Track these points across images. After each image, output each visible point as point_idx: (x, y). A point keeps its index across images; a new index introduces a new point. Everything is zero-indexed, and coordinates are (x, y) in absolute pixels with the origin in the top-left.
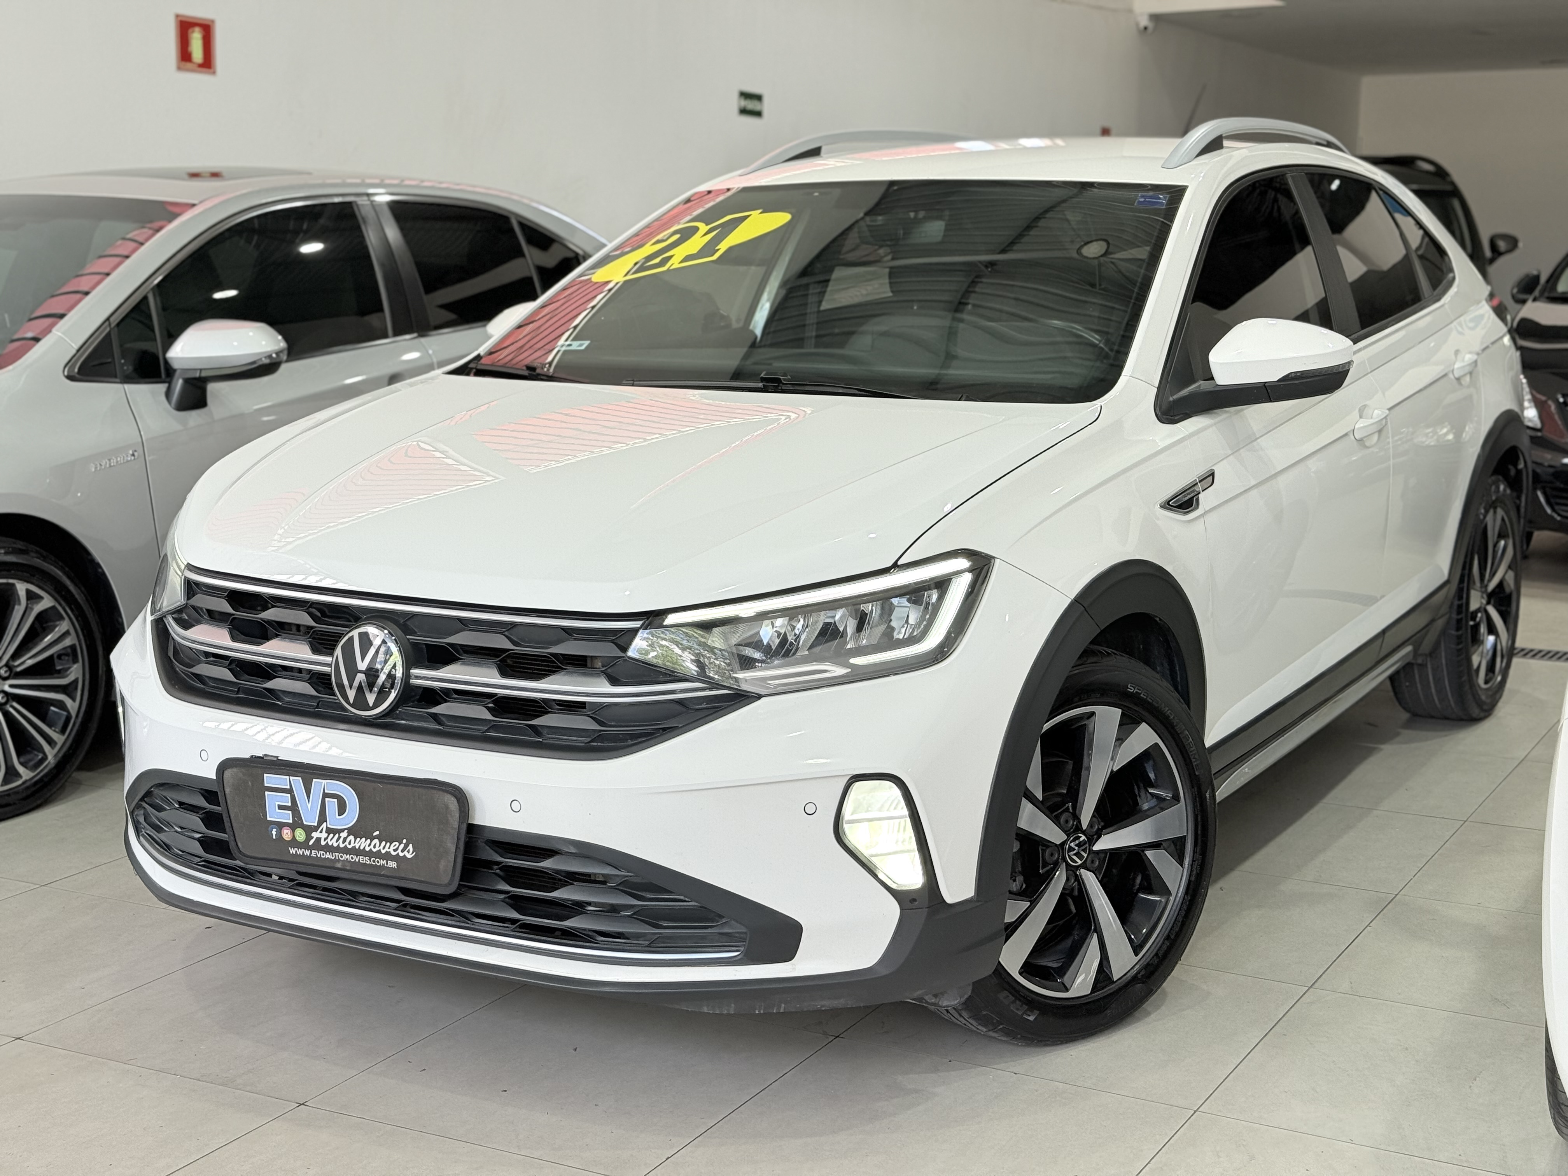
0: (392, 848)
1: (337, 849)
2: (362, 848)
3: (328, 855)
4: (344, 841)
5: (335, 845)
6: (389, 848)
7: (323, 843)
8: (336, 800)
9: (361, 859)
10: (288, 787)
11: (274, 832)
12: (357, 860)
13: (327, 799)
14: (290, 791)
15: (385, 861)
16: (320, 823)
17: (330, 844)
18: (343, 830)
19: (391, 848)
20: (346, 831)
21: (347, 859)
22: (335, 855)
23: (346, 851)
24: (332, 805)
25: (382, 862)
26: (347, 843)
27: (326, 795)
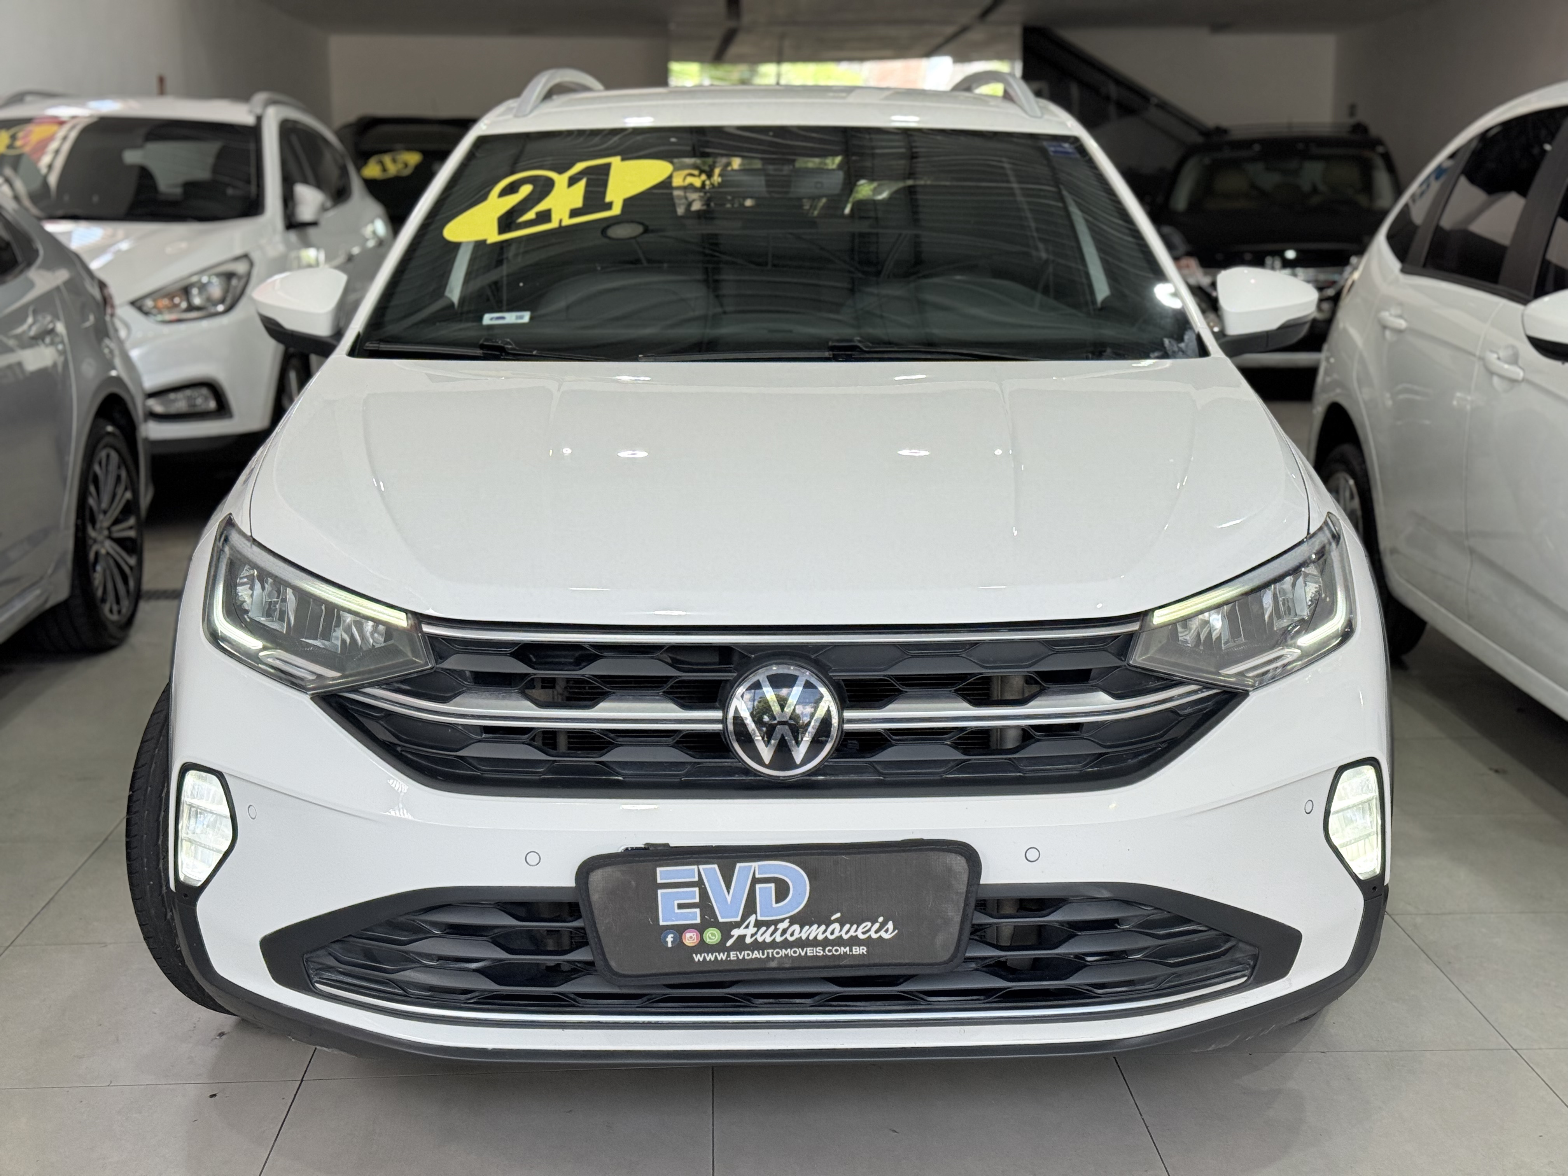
0: (860, 929)
1: (773, 945)
2: (811, 938)
3: (756, 954)
4: (784, 932)
5: (769, 940)
6: (856, 931)
7: (748, 940)
8: (772, 885)
9: (808, 952)
10: (696, 879)
11: (670, 939)
12: (803, 954)
13: (758, 886)
14: (700, 884)
15: (848, 948)
16: (745, 917)
17: (760, 939)
18: (782, 920)
19: (860, 932)
20: (788, 920)
21: (787, 955)
22: (768, 953)
23: (786, 944)
24: (766, 892)
25: (842, 950)
26: (788, 935)
27: (755, 881)
